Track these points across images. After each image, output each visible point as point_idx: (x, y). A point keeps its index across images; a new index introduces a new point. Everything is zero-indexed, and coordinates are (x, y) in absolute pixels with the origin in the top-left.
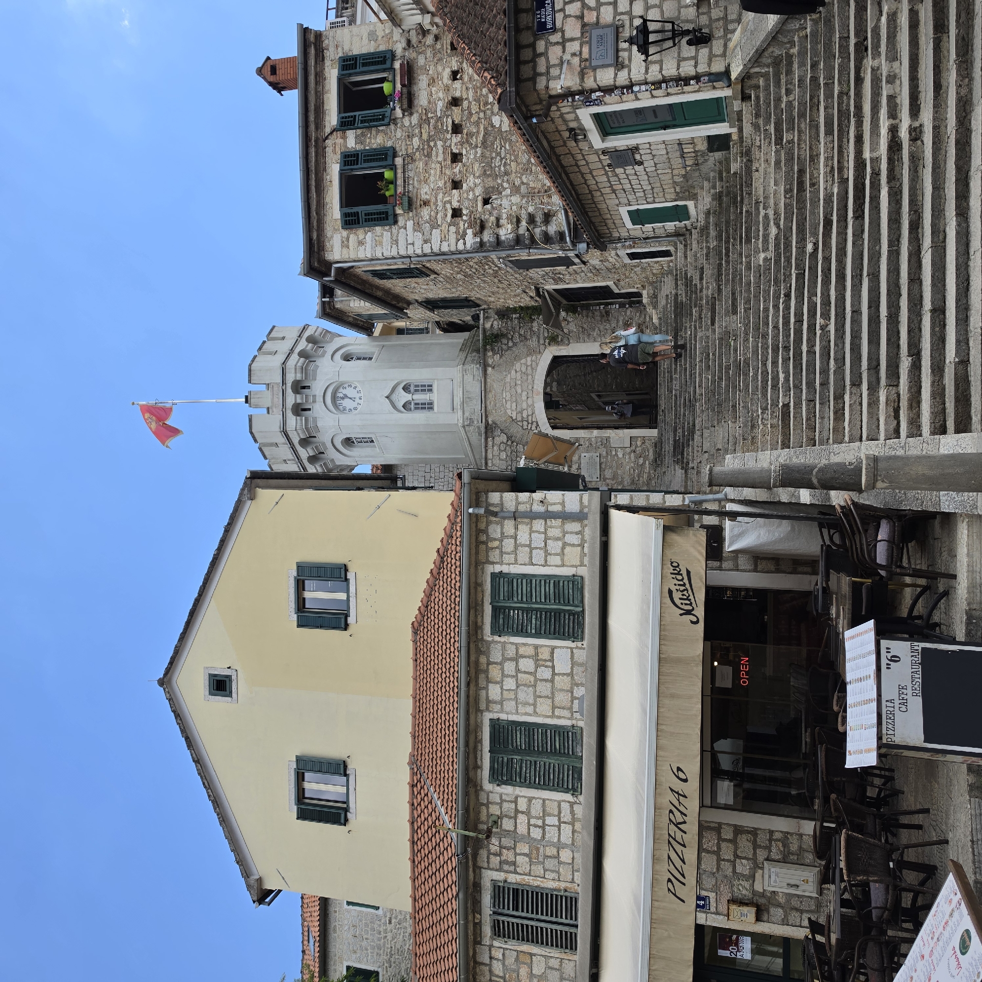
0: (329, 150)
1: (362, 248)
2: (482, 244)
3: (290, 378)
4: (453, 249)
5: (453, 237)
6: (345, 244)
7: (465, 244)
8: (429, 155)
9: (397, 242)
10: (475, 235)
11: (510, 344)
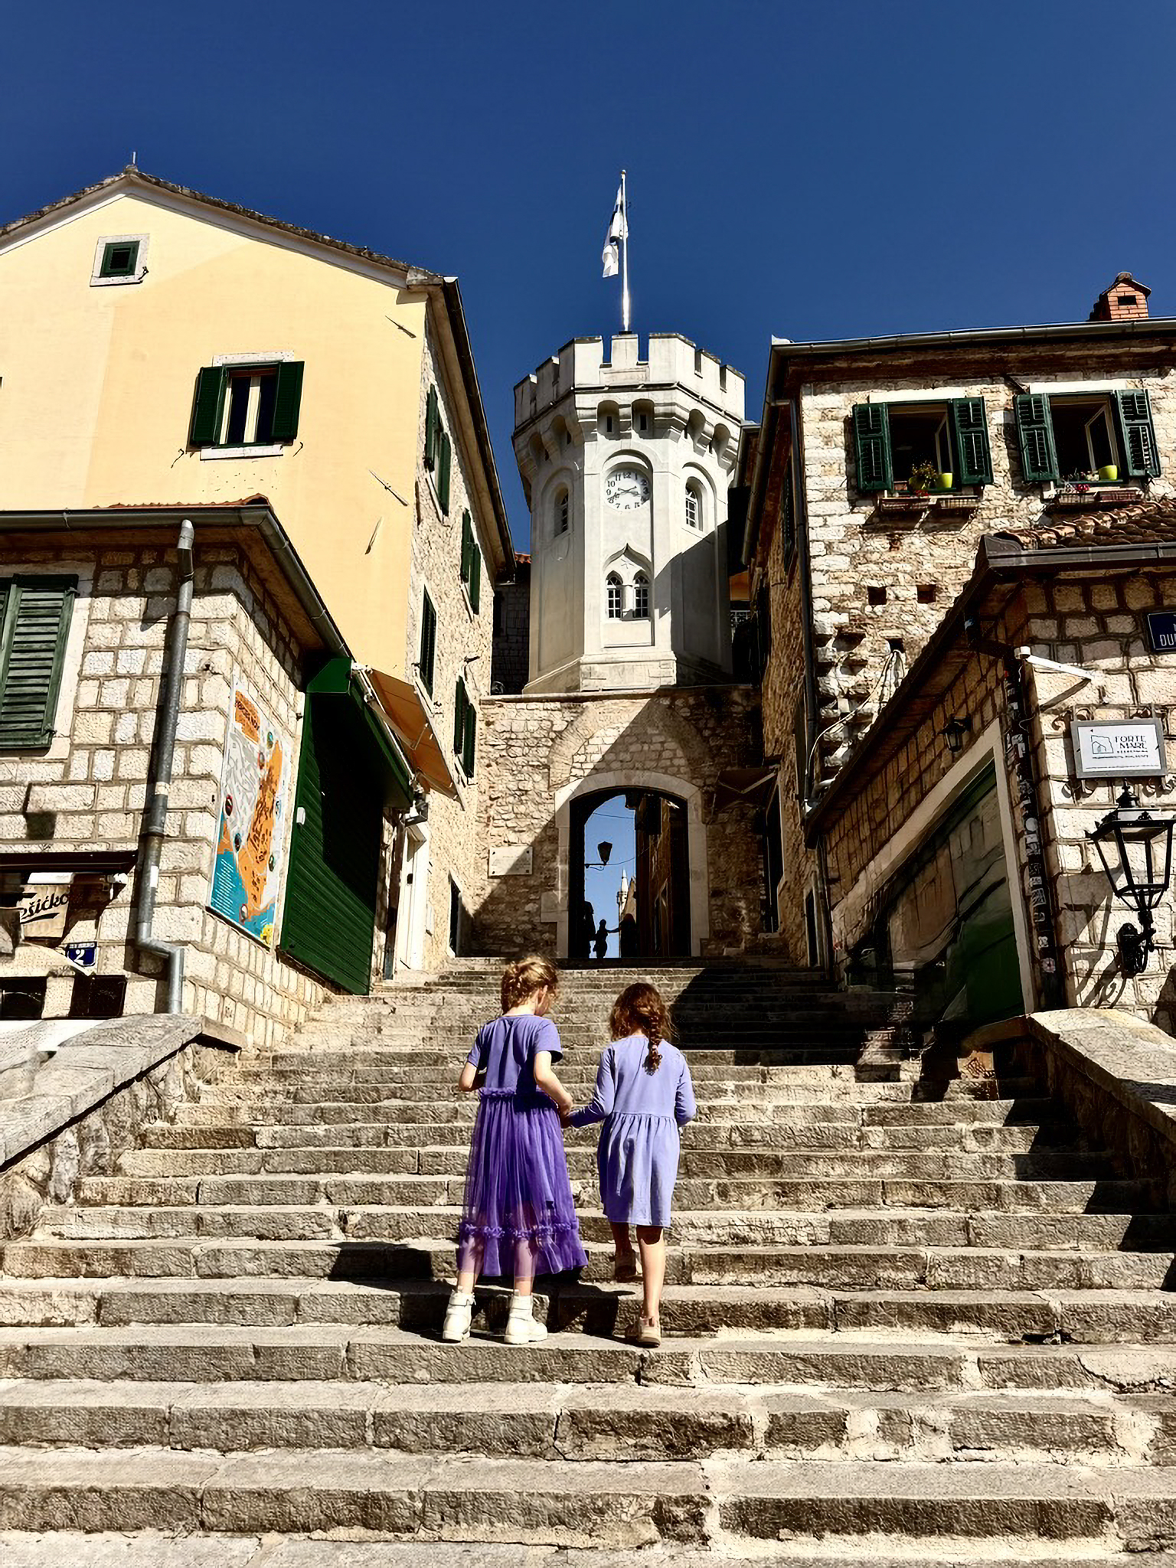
1: (819, 442)
2: (823, 639)
3: (657, 397)
4: (816, 592)
5: (834, 590)
7: (823, 611)
9: (828, 499)
10: (840, 628)
11: (707, 733)
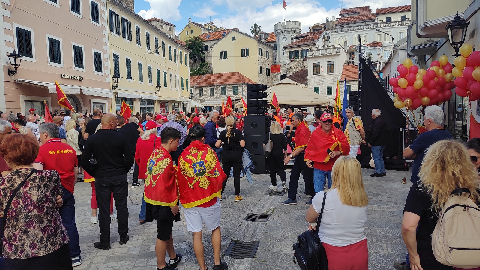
0: (300, 48)
3: (287, 29)
6: (288, 52)
8: (298, 64)
